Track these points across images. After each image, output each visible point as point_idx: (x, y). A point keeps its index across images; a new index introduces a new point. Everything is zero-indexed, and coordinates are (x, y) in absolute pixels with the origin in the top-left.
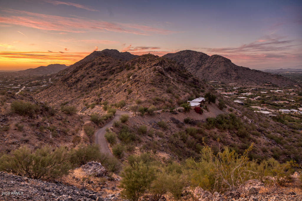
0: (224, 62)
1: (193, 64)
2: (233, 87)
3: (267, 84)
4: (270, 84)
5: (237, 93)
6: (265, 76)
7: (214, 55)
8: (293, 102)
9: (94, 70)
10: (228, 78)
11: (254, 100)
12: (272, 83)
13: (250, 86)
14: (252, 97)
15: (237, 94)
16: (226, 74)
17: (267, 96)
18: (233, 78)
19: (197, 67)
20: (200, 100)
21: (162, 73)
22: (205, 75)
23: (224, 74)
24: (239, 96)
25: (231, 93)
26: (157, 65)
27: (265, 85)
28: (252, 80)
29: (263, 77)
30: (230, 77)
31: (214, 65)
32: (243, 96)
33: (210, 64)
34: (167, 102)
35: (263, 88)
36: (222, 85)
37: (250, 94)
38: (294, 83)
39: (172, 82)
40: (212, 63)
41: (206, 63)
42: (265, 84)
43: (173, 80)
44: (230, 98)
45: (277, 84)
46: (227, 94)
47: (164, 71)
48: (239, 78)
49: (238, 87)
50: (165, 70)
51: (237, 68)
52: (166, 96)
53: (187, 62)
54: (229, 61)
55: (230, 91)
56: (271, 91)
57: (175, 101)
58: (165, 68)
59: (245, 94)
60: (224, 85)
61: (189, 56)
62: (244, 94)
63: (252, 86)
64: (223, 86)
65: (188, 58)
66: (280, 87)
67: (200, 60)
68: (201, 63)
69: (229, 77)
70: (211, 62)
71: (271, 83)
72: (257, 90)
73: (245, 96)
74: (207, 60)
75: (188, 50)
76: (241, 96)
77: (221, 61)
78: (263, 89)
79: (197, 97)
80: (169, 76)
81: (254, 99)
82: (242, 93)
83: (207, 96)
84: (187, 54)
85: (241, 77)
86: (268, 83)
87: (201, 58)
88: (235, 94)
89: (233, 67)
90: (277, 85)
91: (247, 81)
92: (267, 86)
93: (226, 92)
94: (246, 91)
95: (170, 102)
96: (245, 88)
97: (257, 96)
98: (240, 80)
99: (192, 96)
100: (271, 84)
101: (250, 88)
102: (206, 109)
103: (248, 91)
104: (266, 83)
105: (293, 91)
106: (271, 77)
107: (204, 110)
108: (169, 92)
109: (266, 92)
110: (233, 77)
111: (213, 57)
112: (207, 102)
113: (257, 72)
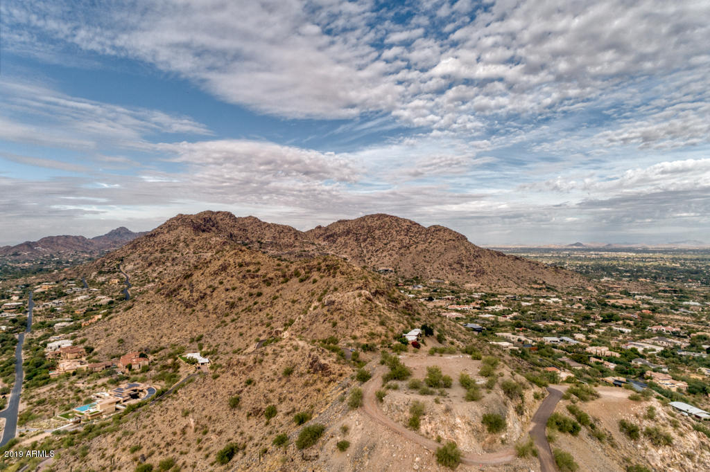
0: (454, 240)
1: (392, 243)
2: (472, 294)
3: (536, 286)
4: (541, 284)
5: (478, 306)
6: (532, 269)
7: (434, 226)
8: (572, 322)
9: (232, 277)
10: (463, 274)
11: (506, 321)
12: (547, 282)
13: (504, 289)
14: (503, 313)
15: (478, 309)
16: (459, 266)
17: (529, 312)
18: (472, 274)
19: (402, 251)
20: (417, 333)
21: (370, 300)
22: (417, 267)
23: (455, 266)
24: (482, 313)
25: (466, 307)
26: (361, 289)
27: (532, 288)
28: (509, 278)
29: (530, 271)
30: (467, 272)
31: (435, 246)
32: (489, 313)
33: (427, 245)
34: (383, 337)
35: (528, 294)
36: (451, 287)
37: (501, 308)
38: (587, 283)
39: (382, 310)
40: (430, 243)
41: (418, 243)
42: (533, 286)
43: (383, 308)
44: (464, 317)
45: (555, 285)
46: (460, 309)
47: (372, 297)
48: (483, 273)
49: (482, 292)
50: (372, 294)
51: (479, 253)
52: (380, 329)
53: (380, 239)
54: (464, 238)
55: (467, 302)
56: (541, 300)
57: (390, 334)
58: (372, 291)
59: (493, 307)
60: (455, 288)
61: (383, 227)
62: (490, 308)
63: (507, 290)
64: (453, 292)
65: (381, 231)
66: (559, 290)
67: (406, 235)
68: (408, 241)
69: (464, 270)
70: (429, 241)
71: (544, 283)
72: (515, 300)
73: (493, 313)
74: (420, 234)
75: (381, 215)
76: (485, 313)
77: (447, 239)
78: (528, 296)
79: (413, 328)
80: (378, 303)
81: (508, 318)
82: (488, 305)
83: (424, 327)
84: (379, 222)
85: (489, 271)
86: (539, 284)
87: (408, 230)
88: (474, 308)
89: (472, 251)
90: (555, 287)
91: (499, 280)
92: (537, 289)
93: (458, 304)
94: (495, 301)
95: (386, 336)
96: (493, 295)
97: (512, 312)
98: (485, 276)
99: (407, 327)
100: (544, 286)
101: (503, 295)
102: (423, 342)
103: (499, 301)
104: (535, 282)
105: (580, 299)
106: (545, 271)
107: (421, 344)
108: (382, 324)
109: (530, 304)
110: (473, 271)
111: (433, 229)
112: (424, 335)
113: (518, 261)
